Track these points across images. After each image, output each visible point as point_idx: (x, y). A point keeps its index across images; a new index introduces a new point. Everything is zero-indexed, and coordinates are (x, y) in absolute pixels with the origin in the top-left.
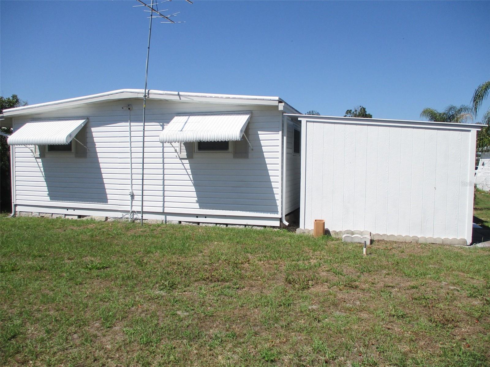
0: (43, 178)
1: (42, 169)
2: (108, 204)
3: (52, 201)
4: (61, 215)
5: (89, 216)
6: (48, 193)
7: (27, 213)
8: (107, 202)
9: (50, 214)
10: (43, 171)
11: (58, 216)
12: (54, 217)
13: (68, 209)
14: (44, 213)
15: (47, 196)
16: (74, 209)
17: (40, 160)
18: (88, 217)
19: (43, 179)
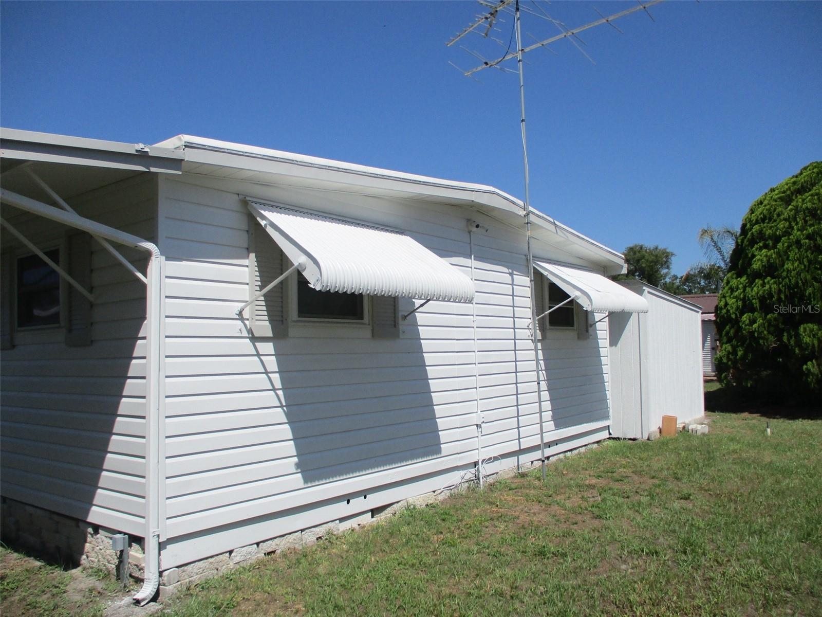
0: (280, 410)
1: (276, 378)
2: (442, 455)
3: (310, 485)
4: (330, 524)
5: (398, 502)
6: (296, 459)
7: (210, 560)
8: (439, 451)
9: (296, 534)
10: (278, 384)
11: (320, 531)
12: (310, 538)
13: (348, 498)
14: (275, 538)
15: (295, 471)
16: (364, 493)
17: (267, 348)
18: (395, 506)
19: (279, 415)
